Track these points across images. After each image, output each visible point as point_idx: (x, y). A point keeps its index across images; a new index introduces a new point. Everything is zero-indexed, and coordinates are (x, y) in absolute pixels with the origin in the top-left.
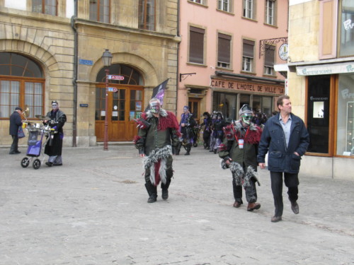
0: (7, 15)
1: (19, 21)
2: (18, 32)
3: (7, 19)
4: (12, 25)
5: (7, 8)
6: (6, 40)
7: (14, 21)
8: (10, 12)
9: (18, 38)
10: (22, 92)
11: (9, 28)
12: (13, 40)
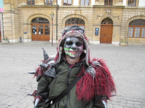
0: (139, 9)
1: (142, 10)
2: (141, 13)
3: (139, 10)
4: (140, 11)
5: (139, 7)
6: (138, 16)
7: (141, 10)
8: (140, 8)
9: (141, 15)
10: (141, 30)
11: (139, 12)
12: (140, 16)
